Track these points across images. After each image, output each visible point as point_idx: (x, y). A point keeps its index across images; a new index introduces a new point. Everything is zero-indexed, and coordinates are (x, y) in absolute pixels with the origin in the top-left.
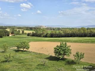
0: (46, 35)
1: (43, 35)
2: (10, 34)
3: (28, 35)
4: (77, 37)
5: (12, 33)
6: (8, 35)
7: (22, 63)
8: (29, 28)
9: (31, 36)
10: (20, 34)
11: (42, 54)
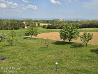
0: (62, 26)
1: (58, 27)
2: (26, 26)
3: (44, 27)
4: (95, 27)
5: (28, 25)
6: (24, 28)
7: (25, 46)
8: (45, 21)
9: (46, 28)
10: (36, 27)
11: (49, 40)
